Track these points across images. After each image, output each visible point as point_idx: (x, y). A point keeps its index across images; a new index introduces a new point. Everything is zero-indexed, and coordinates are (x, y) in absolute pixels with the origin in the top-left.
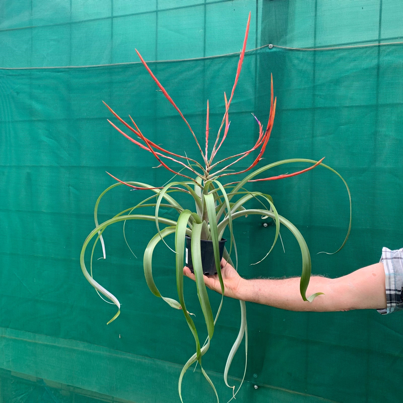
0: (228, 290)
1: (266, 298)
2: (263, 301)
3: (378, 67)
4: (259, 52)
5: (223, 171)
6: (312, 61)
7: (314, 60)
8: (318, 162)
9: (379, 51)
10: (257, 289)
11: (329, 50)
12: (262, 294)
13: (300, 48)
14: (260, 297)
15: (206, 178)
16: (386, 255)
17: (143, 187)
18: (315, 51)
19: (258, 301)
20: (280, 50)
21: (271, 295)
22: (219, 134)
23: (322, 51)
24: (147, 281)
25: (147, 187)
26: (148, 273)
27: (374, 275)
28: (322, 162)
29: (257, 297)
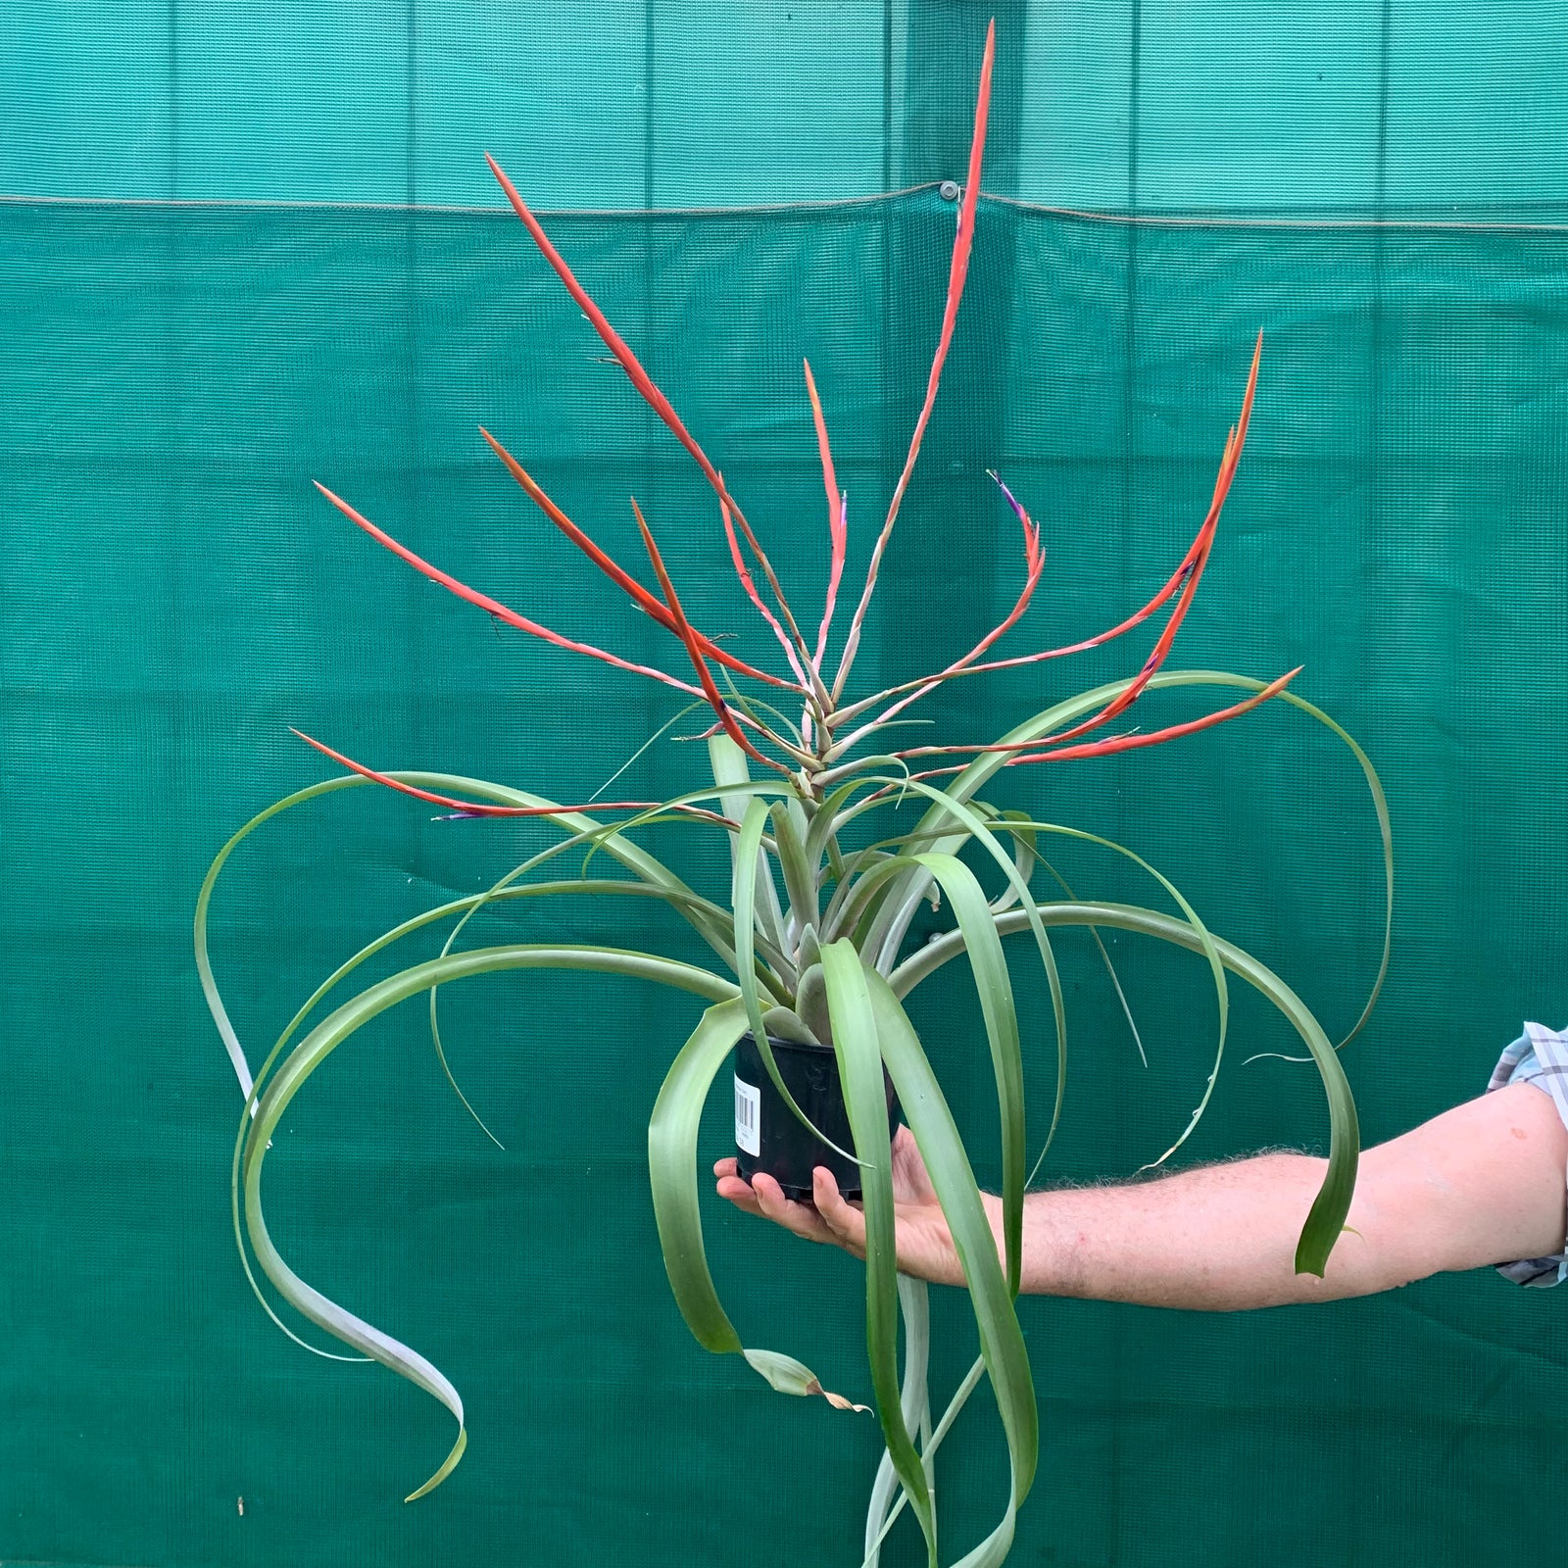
0: (953, 1257)
1: (1113, 1270)
2: (1098, 1284)
3: (1377, 313)
4: (897, 208)
5: (882, 729)
6: (1122, 267)
7: (1132, 261)
8: (1271, 687)
9: (1380, 250)
10: (1068, 1239)
11: (1188, 230)
12: (1095, 1258)
13: (1074, 210)
14: (1087, 1272)
15: (820, 758)
16: (1551, 1057)
17: (501, 804)
18: (1133, 226)
19: (1079, 1289)
20: (994, 209)
21: (1133, 1255)
22: (877, 565)
23: (1165, 230)
24: (674, 1290)
25: (522, 806)
26: (683, 1248)
27: (1519, 1134)
28: (1290, 686)
29: (1075, 1271)
